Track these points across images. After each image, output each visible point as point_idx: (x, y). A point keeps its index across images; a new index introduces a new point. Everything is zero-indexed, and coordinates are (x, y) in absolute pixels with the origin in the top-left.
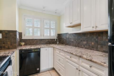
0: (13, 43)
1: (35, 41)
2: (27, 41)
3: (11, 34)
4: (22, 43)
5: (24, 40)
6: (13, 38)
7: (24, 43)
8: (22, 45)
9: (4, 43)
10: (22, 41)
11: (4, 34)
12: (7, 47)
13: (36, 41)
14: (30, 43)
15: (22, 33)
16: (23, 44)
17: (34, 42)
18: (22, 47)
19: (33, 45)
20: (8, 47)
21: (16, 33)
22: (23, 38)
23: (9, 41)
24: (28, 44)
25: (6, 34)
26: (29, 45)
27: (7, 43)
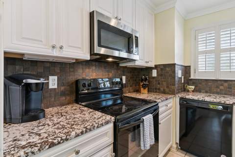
0: (170, 85)
1: (222, 85)
2: (200, 84)
3: (167, 69)
4: (191, 87)
5: (194, 81)
6: (170, 75)
7: (193, 87)
8: (190, 90)
9: (159, 84)
10: (190, 82)
11: (159, 69)
12: (162, 89)
13: (226, 84)
14: (208, 89)
15: (190, 66)
16: (192, 90)
17: (221, 87)
18: (189, 93)
19: (218, 93)
20: (164, 90)
21: (175, 67)
22: (192, 77)
23: (164, 81)
24: (202, 91)
25: (162, 69)
26: (206, 92)
27: (162, 84)
